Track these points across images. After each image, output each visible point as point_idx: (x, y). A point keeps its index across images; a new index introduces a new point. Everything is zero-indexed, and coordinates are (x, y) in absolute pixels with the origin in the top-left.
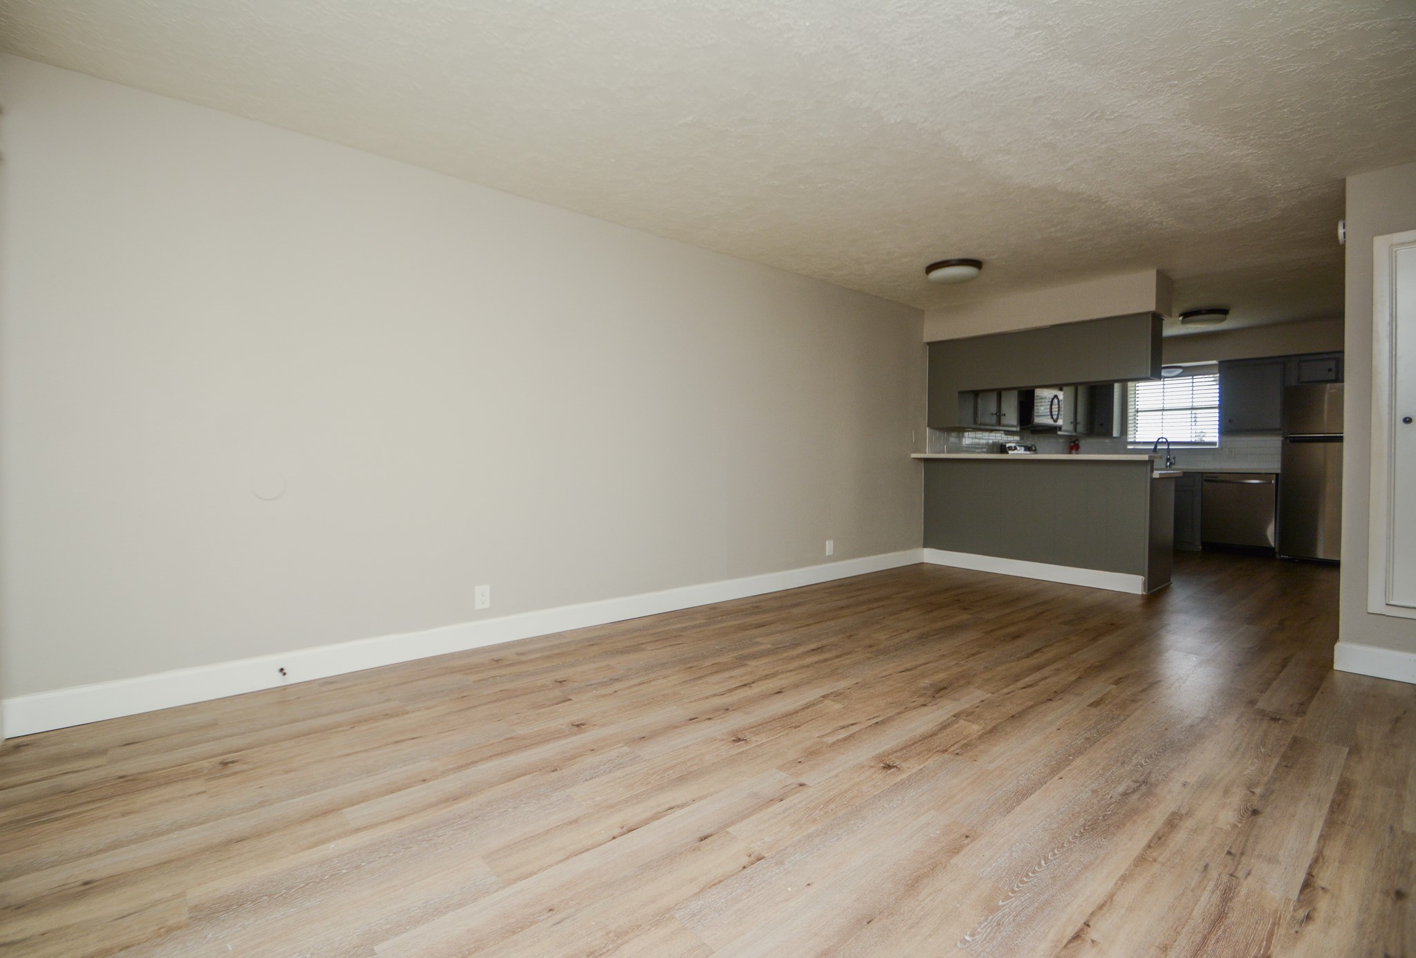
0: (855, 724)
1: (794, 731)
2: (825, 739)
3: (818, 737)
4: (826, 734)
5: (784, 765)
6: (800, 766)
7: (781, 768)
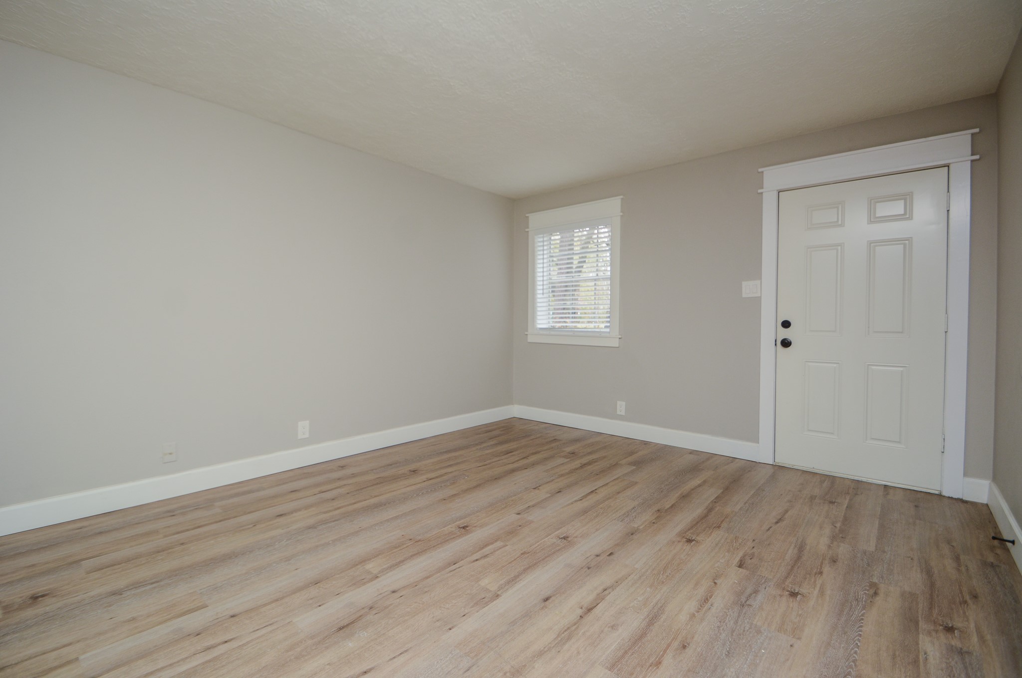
0: (474, 561)
1: (526, 550)
2: (502, 544)
3: (507, 545)
4: (500, 548)
5: (530, 524)
6: (520, 524)
7: (531, 522)
